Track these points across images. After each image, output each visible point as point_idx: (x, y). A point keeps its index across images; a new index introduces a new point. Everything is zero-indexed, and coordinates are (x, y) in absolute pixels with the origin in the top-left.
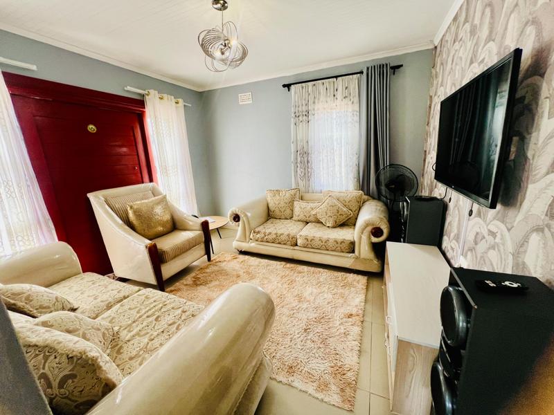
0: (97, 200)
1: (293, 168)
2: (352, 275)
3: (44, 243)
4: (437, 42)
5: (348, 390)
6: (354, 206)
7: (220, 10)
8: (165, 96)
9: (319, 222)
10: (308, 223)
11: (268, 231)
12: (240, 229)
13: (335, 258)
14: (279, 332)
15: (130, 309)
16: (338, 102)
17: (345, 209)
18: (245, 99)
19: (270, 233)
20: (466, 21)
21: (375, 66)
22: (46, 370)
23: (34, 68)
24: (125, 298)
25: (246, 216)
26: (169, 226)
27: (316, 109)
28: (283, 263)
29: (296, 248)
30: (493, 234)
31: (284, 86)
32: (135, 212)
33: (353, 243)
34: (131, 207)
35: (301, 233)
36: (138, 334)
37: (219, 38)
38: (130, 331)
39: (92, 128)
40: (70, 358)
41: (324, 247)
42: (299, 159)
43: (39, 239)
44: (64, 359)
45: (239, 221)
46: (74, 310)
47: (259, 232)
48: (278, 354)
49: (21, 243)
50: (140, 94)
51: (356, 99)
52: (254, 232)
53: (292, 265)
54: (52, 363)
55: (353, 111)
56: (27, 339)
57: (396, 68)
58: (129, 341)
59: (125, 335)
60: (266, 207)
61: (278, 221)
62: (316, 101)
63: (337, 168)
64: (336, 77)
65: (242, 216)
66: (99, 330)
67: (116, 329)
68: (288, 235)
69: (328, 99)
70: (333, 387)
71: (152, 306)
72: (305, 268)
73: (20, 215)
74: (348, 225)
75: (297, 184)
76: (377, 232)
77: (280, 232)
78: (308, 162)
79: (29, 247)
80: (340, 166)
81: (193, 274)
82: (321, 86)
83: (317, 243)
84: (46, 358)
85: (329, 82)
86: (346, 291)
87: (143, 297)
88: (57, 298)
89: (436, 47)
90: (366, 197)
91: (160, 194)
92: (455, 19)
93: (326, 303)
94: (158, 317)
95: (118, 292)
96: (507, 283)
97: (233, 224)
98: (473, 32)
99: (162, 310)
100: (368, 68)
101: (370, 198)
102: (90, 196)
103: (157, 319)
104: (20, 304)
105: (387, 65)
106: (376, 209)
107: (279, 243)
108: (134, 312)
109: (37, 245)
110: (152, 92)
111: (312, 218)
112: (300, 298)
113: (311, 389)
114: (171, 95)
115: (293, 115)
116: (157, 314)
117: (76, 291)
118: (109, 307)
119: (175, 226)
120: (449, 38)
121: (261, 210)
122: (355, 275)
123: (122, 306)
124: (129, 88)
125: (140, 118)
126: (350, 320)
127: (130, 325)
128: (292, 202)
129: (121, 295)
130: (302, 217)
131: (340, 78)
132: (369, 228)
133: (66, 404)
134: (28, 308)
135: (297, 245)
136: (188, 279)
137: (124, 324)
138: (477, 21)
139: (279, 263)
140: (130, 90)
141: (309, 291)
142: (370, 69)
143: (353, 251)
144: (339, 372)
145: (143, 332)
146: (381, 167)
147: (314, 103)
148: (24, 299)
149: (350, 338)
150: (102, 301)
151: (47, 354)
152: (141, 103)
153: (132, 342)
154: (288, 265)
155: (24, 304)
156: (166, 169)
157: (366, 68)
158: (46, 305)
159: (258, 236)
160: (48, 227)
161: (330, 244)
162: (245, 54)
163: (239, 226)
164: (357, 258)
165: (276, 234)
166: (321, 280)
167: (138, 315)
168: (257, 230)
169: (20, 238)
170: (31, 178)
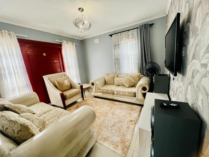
0: (45, 78)
1: (114, 65)
2: (135, 106)
3: (29, 92)
4: (167, 13)
5: (125, 149)
6: (137, 79)
7: (81, 11)
8: (69, 42)
9: (123, 85)
10: (119, 86)
11: (104, 89)
12: (94, 88)
13: (128, 99)
14: (103, 126)
15: (51, 114)
16: (130, 40)
17: (133, 80)
18: (97, 41)
19: (104, 90)
20: (174, 4)
21: (143, 25)
22: (14, 128)
23: (26, 36)
24: (50, 110)
25: (96, 83)
26: (69, 87)
27: (121, 43)
28: (109, 101)
29: (114, 95)
30: (180, 87)
31: (110, 35)
32: (57, 82)
33: (135, 93)
34: (56, 80)
35: (116, 90)
36: (51, 122)
37: (81, 21)
38: (49, 121)
39: (44, 54)
40: (21, 125)
41: (124, 94)
42: (116, 62)
43: (27, 91)
44: (19, 125)
45: (93, 85)
46: (34, 114)
47: (100, 89)
48: (102, 134)
49: (22, 92)
50: (60, 42)
51: (137, 38)
52: (99, 89)
53: (113, 102)
54: (16, 126)
55: (136, 43)
56: (11, 119)
57: (151, 25)
58: (48, 124)
59: (47, 122)
60: (104, 80)
61: (109, 85)
62: (122, 40)
63: (131, 65)
64: (128, 30)
65: (94, 83)
66: (39, 120)
67: (45, 120)
68: (111, 90)
69: (126, 39)
70: (120, 147)
71: (58, 113)
72: (117, 103)
73: (22, 83)
74: (134, 86)
75: (116, 71)
76: (144, 89)
77: (108, 89)
78: (119, 63)
79: (24, 93)
80: (132, 64)
81: (77, 104)
82: (123, 34)
83: (121, 93)
84: (15, 124)
85: (126, 33)
86: (132, 112)
87: (56, 110)
88: (28, 109)
89: (167, 15)
90: (142, 75)
91: (67, 76)
92: (171, 3)
93: (123, 116)
94: (59, 117)
95: (49, 109)
96: (172, 104)
97: (92, 86)
98: (175, 8)
99: (61, 115)
100: (140, 26)
101: (144, 76)
102: (44, 77)
103: (58, 118)
104: (17, 110)
105: (147, 24)
106: (145, 80)
107: (108, 93)
108: (52, 115)
109: (26, 93)
110: (64, 41)
111: (121, 84)
112: (113, 114)
113: (111, 147)
114: (71, 42)
115: (113, 46)
116: (59, 116)
117: (36, 108)
118: (45, 113)
119: (71, 87)
120: (170, 11)
121: (102, 81)
122: (136, 106)
123: (48, 113)
124: (56, 40)
125: (60, 50)
126: (131, 122)
127: (49, 119)
128: (114, 78)
129: (49, 110)
130: (117, 84)
131: (130, 31)
132: (141, 87)
133: (19, 140)
134: (19, 112)
135: (114, 94)
136: (75, 106)
137: (48, 119)
138: (176, 4)
139: (108, 101)
140: (57, 41)
141: (118, 112)
142: (141, 26)
143: (135, 96)
144: (123, 142)
145: (53, 122)
146: (147, 62)
147: (121, 41)
148: (18, 109)
149: (130, 129)
150: (43, 111)
151: (15, 123)
152: (61, 45)
153: (49, 125)
154: (111, 102)
155: (18, 110)
156: (69, 67)
157: (139, 26)
158: (25, 111)
159: (100, 90)
160: (30, 87)
161: (126, 94)
162: (90, 25)
163: (94, 87)
164: (137, 99)
165: (107, 90)
166: (123, 107)
167: (53, 116)
168: (100, 88)
169: (21, 91)
170: (25, 71)
